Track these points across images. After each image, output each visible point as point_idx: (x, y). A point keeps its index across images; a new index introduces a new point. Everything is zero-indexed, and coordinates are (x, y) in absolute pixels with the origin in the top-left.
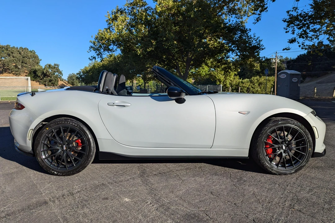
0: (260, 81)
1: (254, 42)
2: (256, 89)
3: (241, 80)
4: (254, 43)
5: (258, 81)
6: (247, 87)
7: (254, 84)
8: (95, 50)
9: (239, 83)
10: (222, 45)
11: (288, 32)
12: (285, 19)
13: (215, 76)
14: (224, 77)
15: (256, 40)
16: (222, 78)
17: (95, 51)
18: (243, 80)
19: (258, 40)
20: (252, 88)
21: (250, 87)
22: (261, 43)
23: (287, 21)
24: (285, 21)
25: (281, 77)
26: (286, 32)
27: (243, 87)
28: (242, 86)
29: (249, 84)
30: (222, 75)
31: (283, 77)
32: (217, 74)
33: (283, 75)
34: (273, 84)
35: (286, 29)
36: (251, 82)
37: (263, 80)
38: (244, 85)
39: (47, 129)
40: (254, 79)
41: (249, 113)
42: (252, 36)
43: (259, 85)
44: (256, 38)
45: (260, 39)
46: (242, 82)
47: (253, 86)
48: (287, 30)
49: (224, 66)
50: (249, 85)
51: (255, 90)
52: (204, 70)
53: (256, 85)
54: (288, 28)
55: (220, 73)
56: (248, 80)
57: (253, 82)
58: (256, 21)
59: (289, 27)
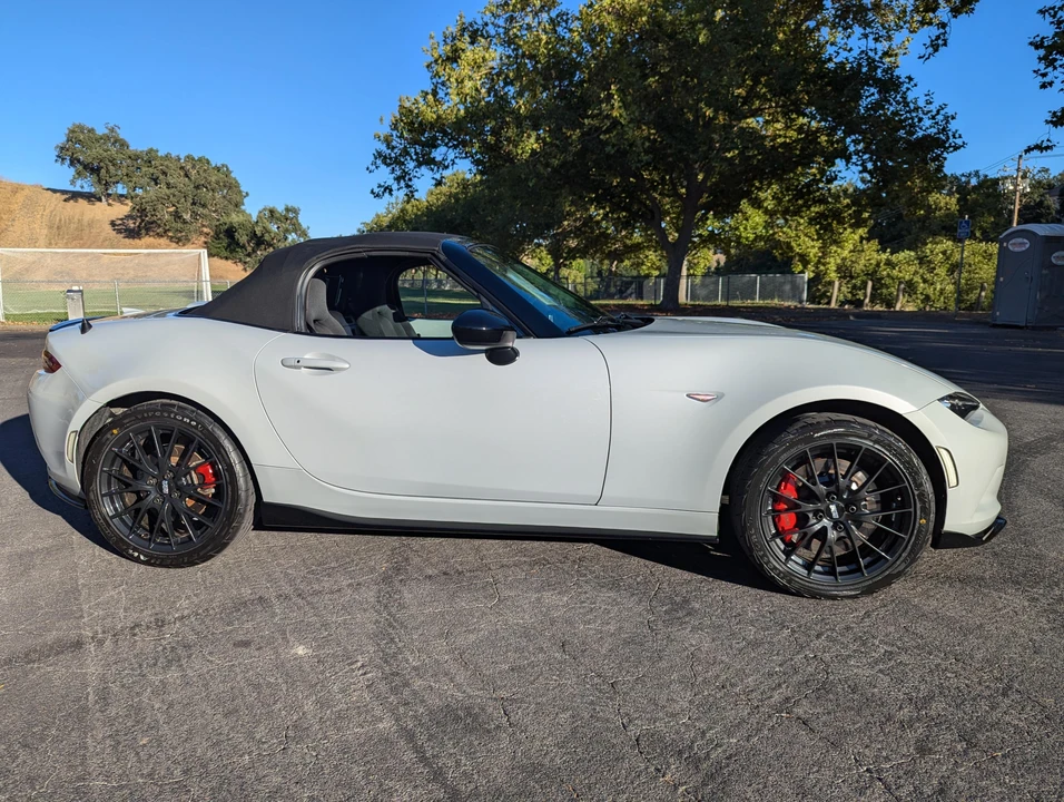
0: (956, 257)
1: (927, 122)
2: (939, 287)
3: (884, 256)
4: (926, 127)
5: (948, 258)
6: (907, 278)
7: (932, 270)
8: (390, 164)
9: (878, 265)
10: (810, 137)
11: (1051, 84)
12: (1038, 39)
13: (788, 244)
14: (819, 248)
15: (933, 118)
16: (812, 248)
17: (390, 168)
18: (892, 254)
19: (940, 117)
20: (925, 281)
21: (917, 279)
22: (953, 126)
23: (1046, 44)
24: (1037, 46)
25: (1010, 247)
26: (1043, 86)
27: (893, 279)
28: (888, 275)
29: (912, 269)
30: (813, 240)
31: (1017, 249)
32: (797, 236)
33: (1020, 240)
35: (1044, 75)
36: (922, 260)
38: (895, 272)
39: (115, 431)
40: (932, 252)
41: (719, 397)
42: (921, 103)
43: (951, 271)
44: (934, 108)
45: (949, 111)
46: (889, 263)
47: (928, 276)
48: (1047, 79)
49: (817, 209)
50: (916, 273)
51: (935, 289)
52: (751, 223)
53: (942, 271)
54: (1050, 69)
55: (806, 235)
56: (913, 254)
57: (930, 262)
58: (930, 50)
59: (1055, 68)
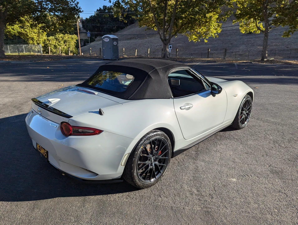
0: (65, 39)
2: (63, 47)
5: (63, 39)
7: (60, 42)
9: (45, 40)
20: (59, 45)
21: (56, 44)
27: (50, 44)
29: (55, 41)
31: (106, 41)
33: (107, 39)
34: (76, 42)
36: (57, 39)
37: (67, 38)
40: (58, 37)
43: (64, 43)
46: (48, 40)
47: (59, 44)
51: (62, 47)
53: (62, 42)
56: (53, 37)
57: (58, 40)
